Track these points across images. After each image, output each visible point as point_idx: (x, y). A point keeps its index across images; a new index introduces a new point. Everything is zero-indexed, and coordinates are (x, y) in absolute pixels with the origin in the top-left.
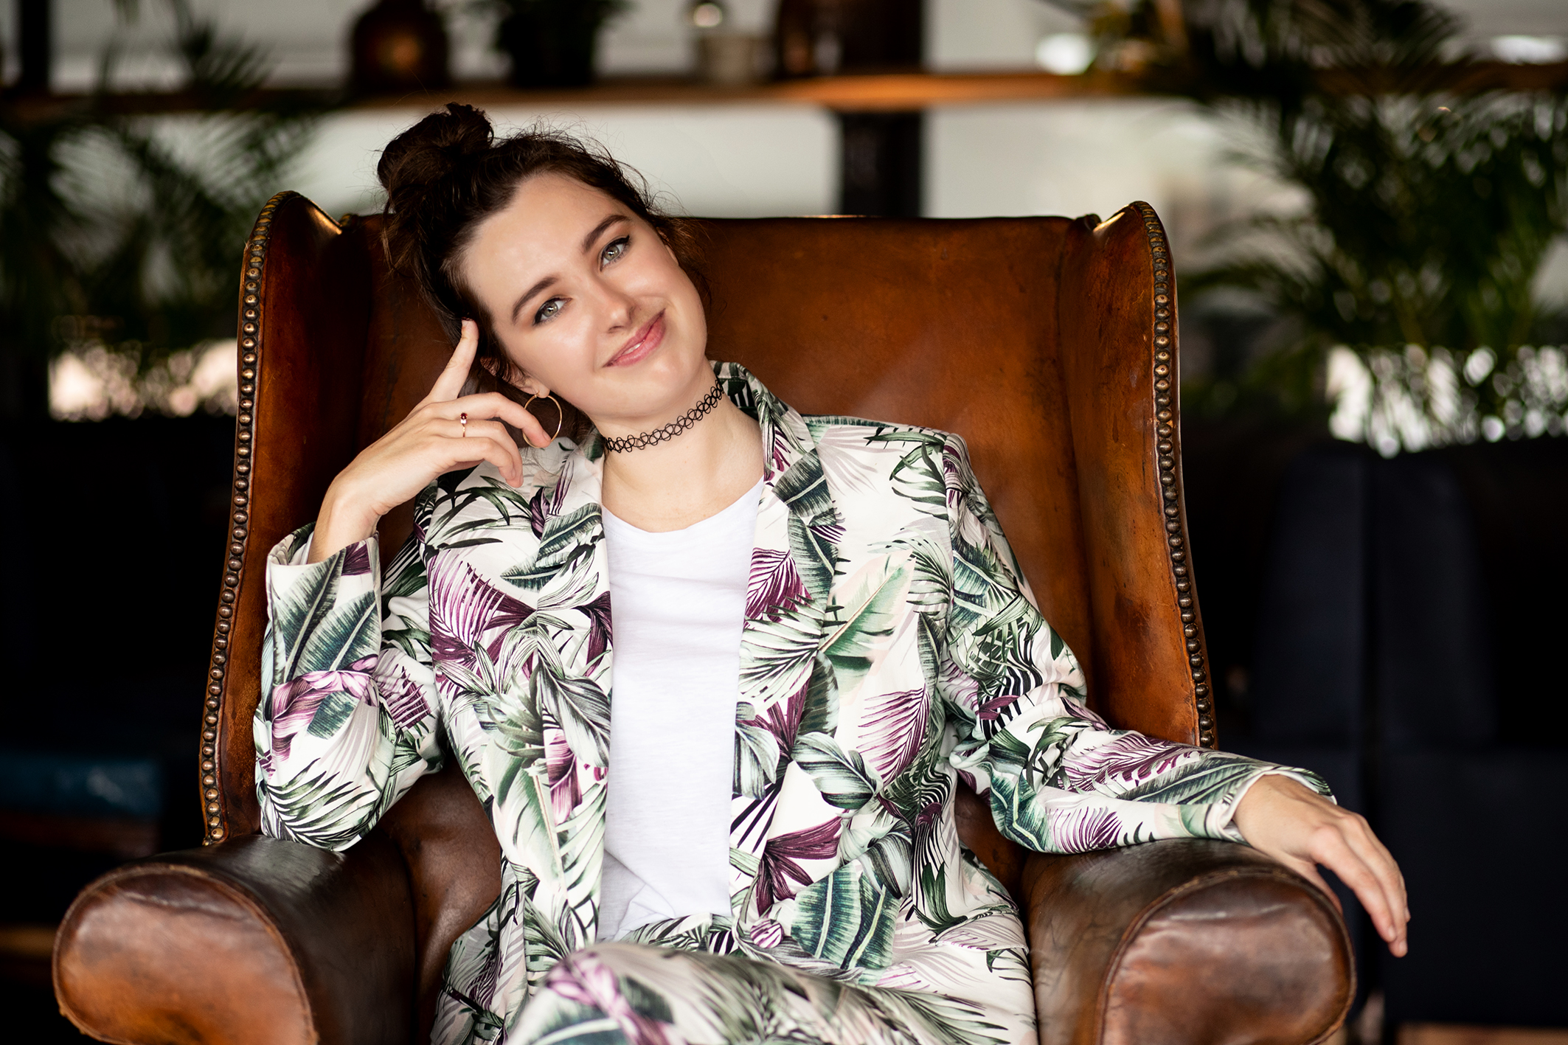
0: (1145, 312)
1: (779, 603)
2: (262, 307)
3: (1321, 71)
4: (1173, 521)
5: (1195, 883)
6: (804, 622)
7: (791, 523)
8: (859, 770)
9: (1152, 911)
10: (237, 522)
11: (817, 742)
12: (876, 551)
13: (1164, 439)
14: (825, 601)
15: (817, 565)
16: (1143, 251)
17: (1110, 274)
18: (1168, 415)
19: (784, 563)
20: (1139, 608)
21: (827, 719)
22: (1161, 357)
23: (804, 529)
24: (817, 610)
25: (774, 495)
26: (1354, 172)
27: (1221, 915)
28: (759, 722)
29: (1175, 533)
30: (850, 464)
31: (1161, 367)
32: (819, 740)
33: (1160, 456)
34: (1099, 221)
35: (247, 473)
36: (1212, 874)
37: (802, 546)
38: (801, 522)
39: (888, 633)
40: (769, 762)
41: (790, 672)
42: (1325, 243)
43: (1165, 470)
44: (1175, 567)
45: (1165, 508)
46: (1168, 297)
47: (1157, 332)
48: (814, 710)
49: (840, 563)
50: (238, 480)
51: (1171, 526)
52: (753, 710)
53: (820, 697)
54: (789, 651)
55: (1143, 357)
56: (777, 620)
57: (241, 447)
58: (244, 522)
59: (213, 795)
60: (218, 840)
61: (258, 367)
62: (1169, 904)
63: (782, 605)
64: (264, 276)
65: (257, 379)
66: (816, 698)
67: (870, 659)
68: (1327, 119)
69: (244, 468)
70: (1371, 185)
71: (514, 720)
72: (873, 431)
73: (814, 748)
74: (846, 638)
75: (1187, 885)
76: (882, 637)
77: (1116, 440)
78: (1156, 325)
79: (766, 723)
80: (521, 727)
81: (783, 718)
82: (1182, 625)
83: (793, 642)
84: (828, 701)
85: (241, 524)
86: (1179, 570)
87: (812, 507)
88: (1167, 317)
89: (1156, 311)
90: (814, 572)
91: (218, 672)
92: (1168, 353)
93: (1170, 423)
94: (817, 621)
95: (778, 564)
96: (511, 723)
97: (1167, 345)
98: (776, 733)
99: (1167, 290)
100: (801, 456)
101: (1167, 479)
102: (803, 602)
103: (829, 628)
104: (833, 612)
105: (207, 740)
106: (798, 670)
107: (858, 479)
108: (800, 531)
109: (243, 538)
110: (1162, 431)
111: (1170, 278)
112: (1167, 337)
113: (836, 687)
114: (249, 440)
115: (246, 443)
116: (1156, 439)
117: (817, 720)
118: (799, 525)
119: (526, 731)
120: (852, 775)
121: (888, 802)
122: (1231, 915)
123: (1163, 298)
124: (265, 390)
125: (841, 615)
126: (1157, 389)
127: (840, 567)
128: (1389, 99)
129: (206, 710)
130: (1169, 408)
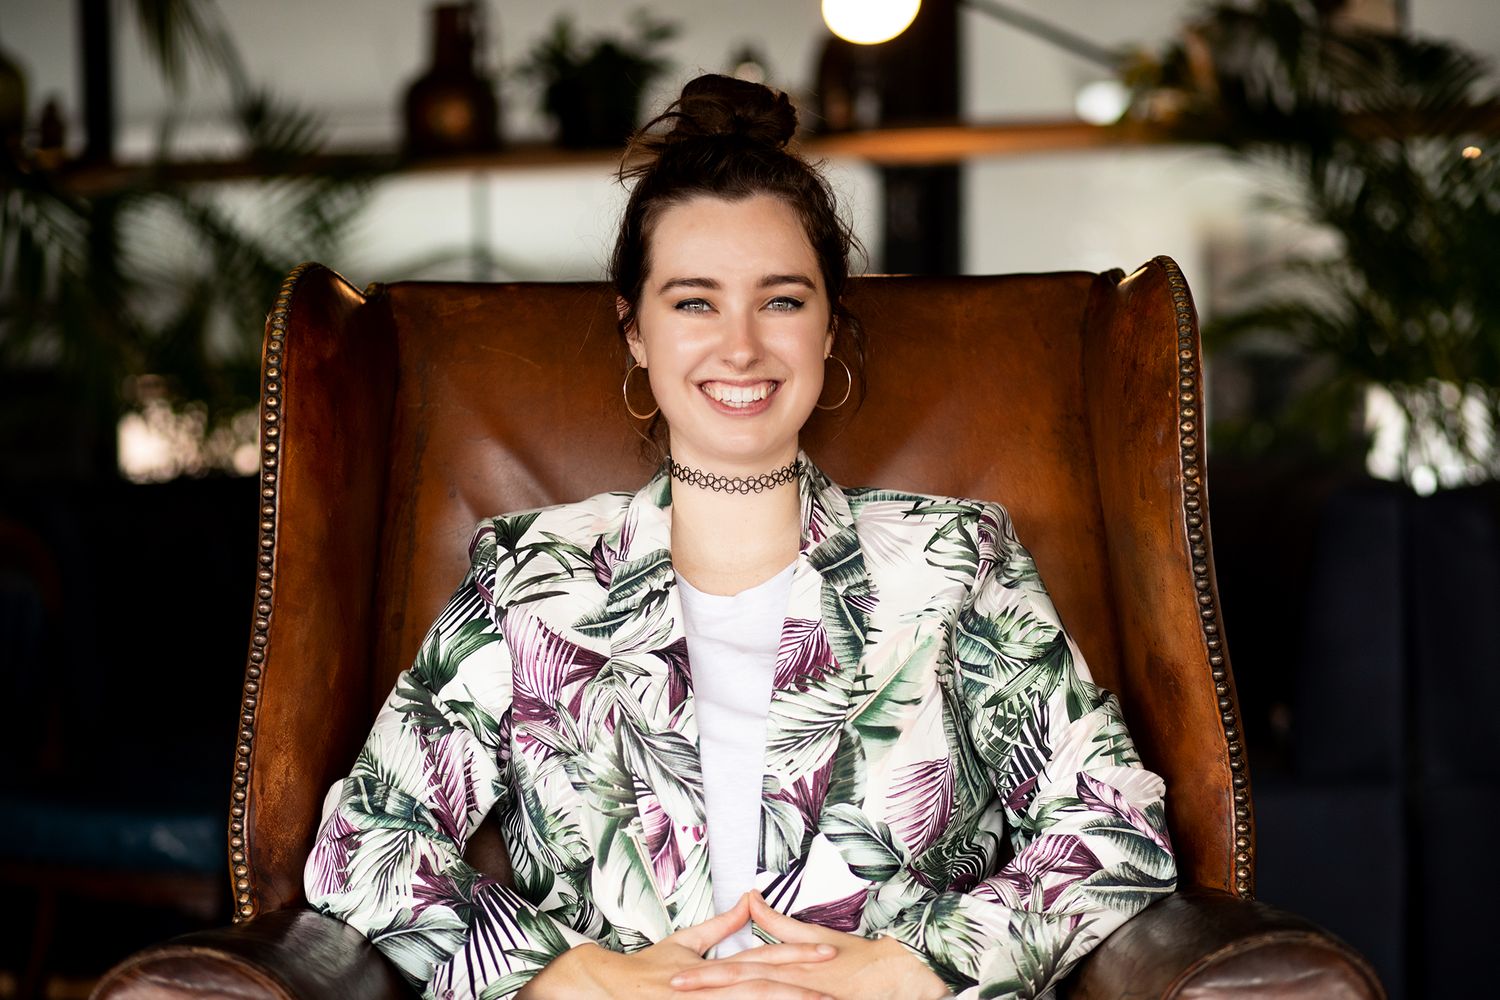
0: (1170, 367)
1: (808, 672)
2: (284, 380)
3: (1350, 117)
4: (1202, 579)
5: (1229, 950)
6: (832, 692)
7: (824, 592)
8: (886, 842)
9: (1186, 979)
10: (262, 598)
11: (844, 813)
12: (907, 622)
13: (1191, 496)
14: (854, 671)
15: (848, 633)
16: (1166, 306)
17: (1133, 329)
18: (1195, 472)
19: (815, 632)
20: (1171, 668)
21: (855, 791)
22: (1186, 413)
23: (837, 598)
24: (846, 681)
25: (808, 564)
26: (1384, 215)
27: (1257, 981)
28: (784, 796)
29: (1204, 591)
30: (885, 538)
31: (1186, 424)
32: (845, 810)
33: (1187, 514)
34: (1124, 276)
35: (272, 547)
36: (1248, 939)
37: (834, 615)
38: (835, 591)
39: (916, 702)
40: (794, 837)
41: (816, 745)
42: (1356, 285)
43: (1192, 528)
44: (1205, 625)
45: (1194, 565)
46: (1193, 353)
47: (1181, 387)
48: (841, 781)
49: (873, 633)
50: (263, 554)
51: (1201, 584)
52: (778, 783)
53: (847, 767)
54: (816, 723)
55: (1168, 413)
56: (804, 690)
57: (265, 521)
58: (269, 597)
59: (242, 872)
60: (248, 917)
61: (281, 441)
62: (1205, 969)
63: (810, 675)
64: (286, 348)
65: (280, 452)
66: (844, 768)
67: (899, 728)
68: (1357, 162)
69: (268, 543)
70: (1401, 228)
71: (604, 779)
72: (910, 505)
73: (841, 820)
74: (874, 707)
75: (1222, 952)
76: (911, 707)
77: (1144, 498)
78: (1181, 380)
79: (792, 797)
80: (612, 786)
81: (808, 793)
82: (1214, 683)
83: (820, 713)
84: (855, 772)
85: (266, 600)
86: (1209, 628)
87: (847, 578)
88: (1192, 373)
89: (1181, 367)
90: (845, 641)
91: (245, 748)
92: (1194, 410)
93: (1197, 480)
94: (845, 691)
95: (808, 633)
96: (602, 782)
97: (1192, 401)
98: (801, 807)
99: (1192, 345)
100: (840, 530)
101: (1195, 537)
102: (832, 672)
103: (858, 697)
104: (861, 682)
105: (235, 817)
106: (824, 742)
107: (893, 552)
108: (833, 600)
109: (267, 614)
110: (1189, 488)
111: (1194, 333)
112: (1192, 393)
113: (864, 758)
114: (273, 514)
115: (270, 518)
116: (1183, 496)
117: (844, 791)
118: (832, 593)
119: (619, 790)
120: (880, 847)
121: (918, 873)
122: (1267, 980)
123: (1187, 353)
124: (288, 464)
125: (870, 684)
126: (1183, 446)
127: (871, 636)
128: (1418, 141)
129: (235, 786)
130: (1195, 465)
